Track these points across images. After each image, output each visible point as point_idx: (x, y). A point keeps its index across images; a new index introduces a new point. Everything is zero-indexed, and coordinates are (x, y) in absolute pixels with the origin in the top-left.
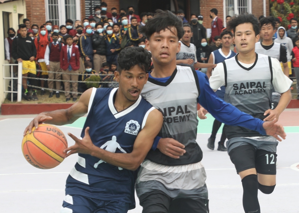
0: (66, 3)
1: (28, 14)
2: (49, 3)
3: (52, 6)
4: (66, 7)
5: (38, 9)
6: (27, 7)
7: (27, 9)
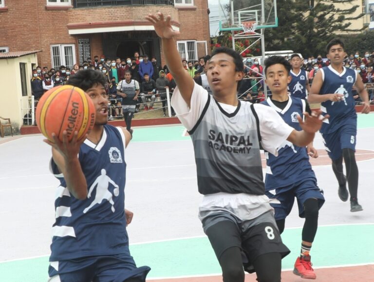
0: (66, 54)
1: (39, 63)
2: (54, 55)
3: (56, 57)
4: (66, 57)
5: (46, 59)
6: (38, 58)
7: (38, 60)
